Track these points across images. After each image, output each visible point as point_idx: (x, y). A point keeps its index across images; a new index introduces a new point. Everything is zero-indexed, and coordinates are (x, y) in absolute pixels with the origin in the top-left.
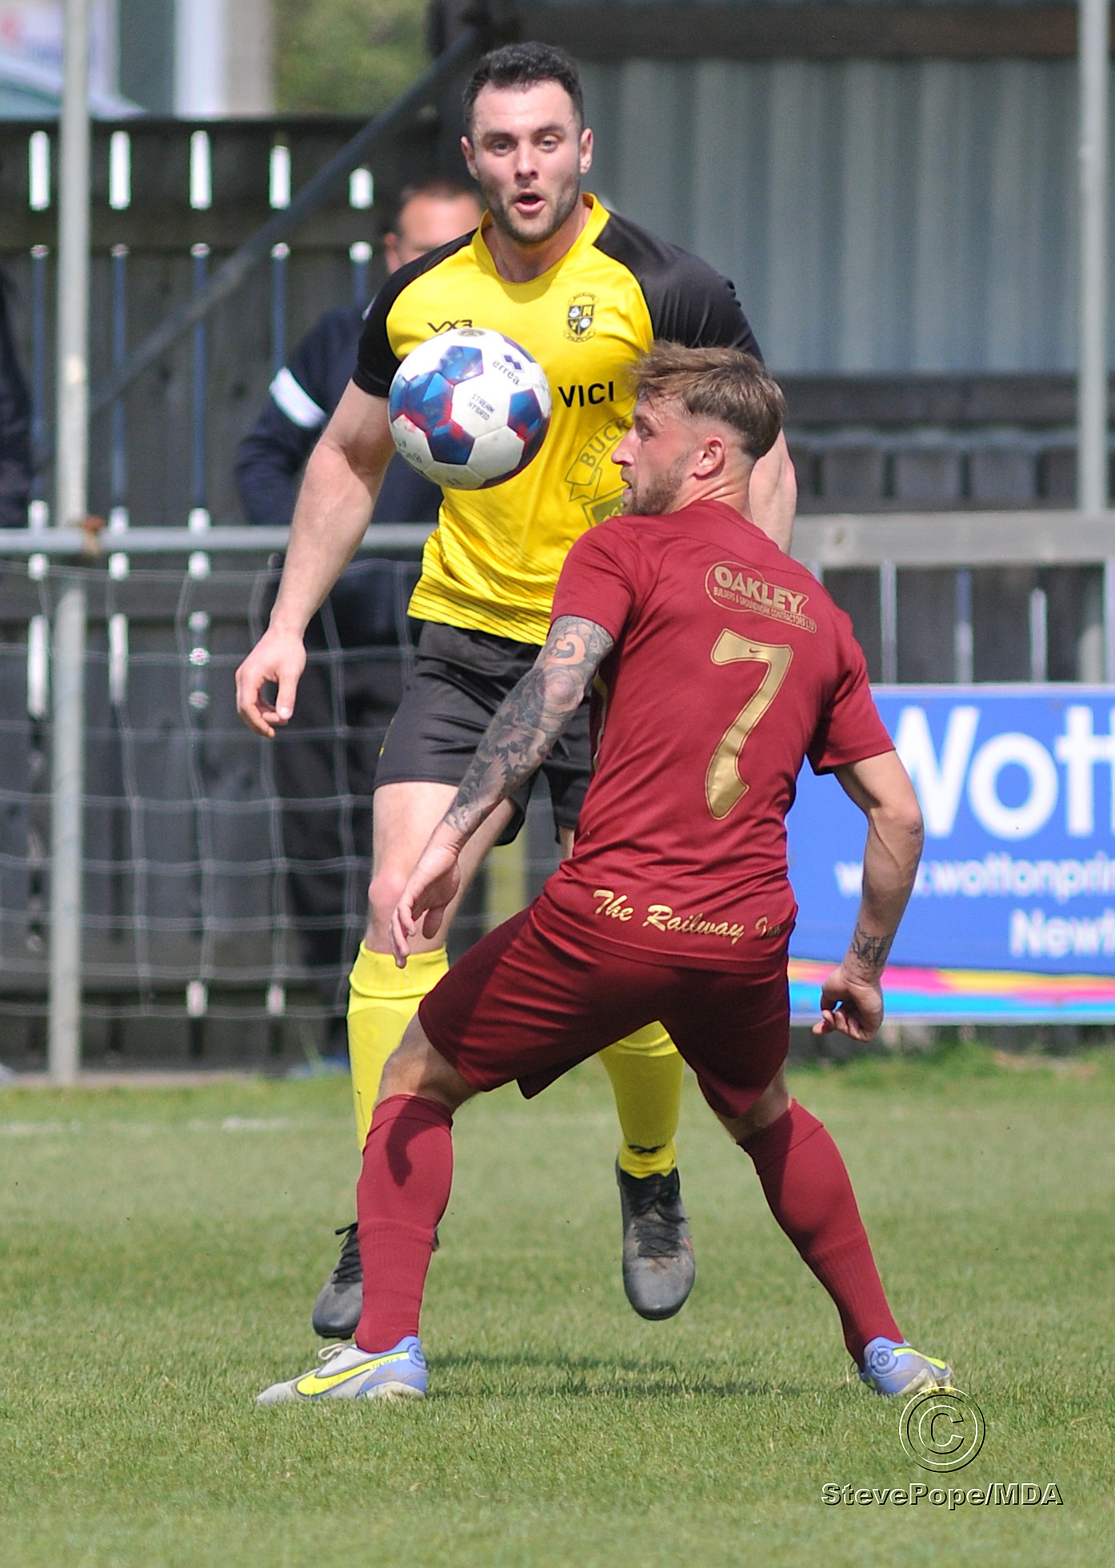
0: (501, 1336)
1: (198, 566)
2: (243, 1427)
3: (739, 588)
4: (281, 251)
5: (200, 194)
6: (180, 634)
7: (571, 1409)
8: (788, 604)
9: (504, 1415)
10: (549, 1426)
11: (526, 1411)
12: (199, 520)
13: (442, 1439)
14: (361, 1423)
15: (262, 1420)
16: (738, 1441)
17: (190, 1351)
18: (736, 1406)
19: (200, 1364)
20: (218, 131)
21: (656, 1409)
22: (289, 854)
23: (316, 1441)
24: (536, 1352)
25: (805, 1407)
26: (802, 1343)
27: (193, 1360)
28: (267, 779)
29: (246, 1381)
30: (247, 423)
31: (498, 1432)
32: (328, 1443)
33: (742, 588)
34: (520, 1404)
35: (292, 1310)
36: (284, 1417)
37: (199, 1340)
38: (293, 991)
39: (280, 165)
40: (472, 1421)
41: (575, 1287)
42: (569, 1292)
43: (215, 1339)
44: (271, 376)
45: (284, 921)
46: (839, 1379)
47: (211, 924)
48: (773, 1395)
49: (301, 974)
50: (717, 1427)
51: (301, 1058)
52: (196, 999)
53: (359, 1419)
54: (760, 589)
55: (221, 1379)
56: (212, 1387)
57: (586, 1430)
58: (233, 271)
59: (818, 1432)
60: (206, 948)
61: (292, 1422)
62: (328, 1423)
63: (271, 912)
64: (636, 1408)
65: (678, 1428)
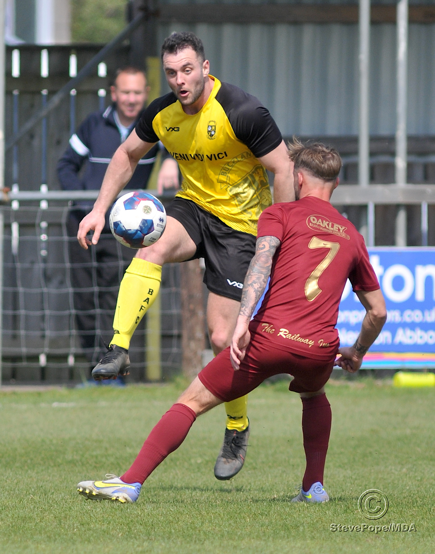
0: (152, 480)
1: (44, 205)
2: (59, 513)
3: (320, 224)
4: (73, 92)
5: (45, 72)
6: (37, 230)
7: (177, 507)
8: (339, 230)
9: (153, 509)
10: (168, 513)
11: (160, 507)
12: (44, 188)
13: (130, 517)
14: (101, 512)
15: (66, 510)
16: (236, 518)
17: (41, 486)
18: (235, 506)
19: (44, 490)
20: (51, 49)
21: (207, 507)
22: (76, 308)
23: (85, 518)
24: (164, 486)
25: (260, 506)
26: (259, 483)
27: (41, 489)
28: (68, 281)
29: (60, 497)
30: (61, 154)
31: (150, 515)
32: (89, 519)
33: (321, 224)
34: (158, 505)
35: (77, 471)
36: (74, 509)
37: (44, 482)
38: (77, 357)
39: (73, 61)
40: (141, 511)
41: (178, 463)
42: (176, 465)
43: (49, 482)
44: (70, 137)
45: (74, 332)
46: (272, 496)
47: (48, 333)
48: (249, 502)
49: (80, 351)
50: (229, 513)
51: (80, 381)
52: (43, 360)
53: (100, 510)
54: (328, 225)
55: (51, 496)
56: (48, 499)
57: (182, 514)
58: (56, 99)
59: (265, 515)
60: (47, 342)
61: (77, 511)
62: (90, 511)
63: (70, 329)
64: (200, 506)
65: (215, 514)
